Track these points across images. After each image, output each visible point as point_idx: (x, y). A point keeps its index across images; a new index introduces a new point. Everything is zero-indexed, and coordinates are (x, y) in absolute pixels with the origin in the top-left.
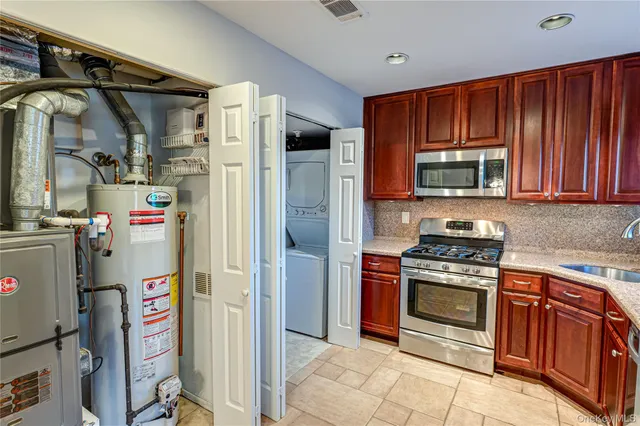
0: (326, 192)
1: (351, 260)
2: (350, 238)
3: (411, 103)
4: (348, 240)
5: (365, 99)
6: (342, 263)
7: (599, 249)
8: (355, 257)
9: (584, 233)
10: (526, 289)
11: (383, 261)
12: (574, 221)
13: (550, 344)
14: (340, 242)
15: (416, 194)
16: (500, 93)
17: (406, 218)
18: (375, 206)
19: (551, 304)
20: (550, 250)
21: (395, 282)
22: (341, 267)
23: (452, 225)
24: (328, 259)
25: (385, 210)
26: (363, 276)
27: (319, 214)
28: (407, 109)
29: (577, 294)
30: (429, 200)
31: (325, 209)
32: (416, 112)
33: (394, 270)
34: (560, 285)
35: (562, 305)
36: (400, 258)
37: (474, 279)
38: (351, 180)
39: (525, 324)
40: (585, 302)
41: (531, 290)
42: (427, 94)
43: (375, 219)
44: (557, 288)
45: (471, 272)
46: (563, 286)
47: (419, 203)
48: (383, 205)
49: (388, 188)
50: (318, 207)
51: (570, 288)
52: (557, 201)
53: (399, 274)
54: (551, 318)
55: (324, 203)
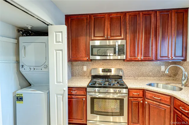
0: (47, 58)
1: (62, 92)
2: (61, 81)
3: (87, 19)
4: (60, 82)
5: (65, 15)
6: (57, 94)
7: (150, 76)
8: (64, 91)
9: (146, 71)
10: (138, 96)
11: (78, 90)
12: (144, 67)
13: (147, 117)
14: (56, 83)
15: (90, 59)
16: (122, 19)
17: (85, 68)
18: (72, 64)
19: (147, 101)
20: (136, 78)
21: (84, 99)
22: (57, 97)
23: (104, 71)
24: (49, 92)
25: (76, 66)
26: (69, 98)
27: (44, 70)
28: (85, 22)
29: (159, 98)
30: (94, 61)
31: (47, 67)
32: (89, 23)
33: (83, 94)
34: (151, 94)
35: (152, 101)
36: (86, 88)
37: (119, 94)
38: (61, 52)
39: (137, 110)
40: (163, 100)
41: (139, 96)
42: (93, 16)
43: (72, 69)
44: (150, 95)
45: (117, 92)
46: (152, 94)
47: (90, 62)
48: (75, 63)
49: (78, 56)
50: (43, 66)
51: (155, 95)
52: (142, 61)
53: (86, 95)
54: (147, 107)
55: (46, 64)
